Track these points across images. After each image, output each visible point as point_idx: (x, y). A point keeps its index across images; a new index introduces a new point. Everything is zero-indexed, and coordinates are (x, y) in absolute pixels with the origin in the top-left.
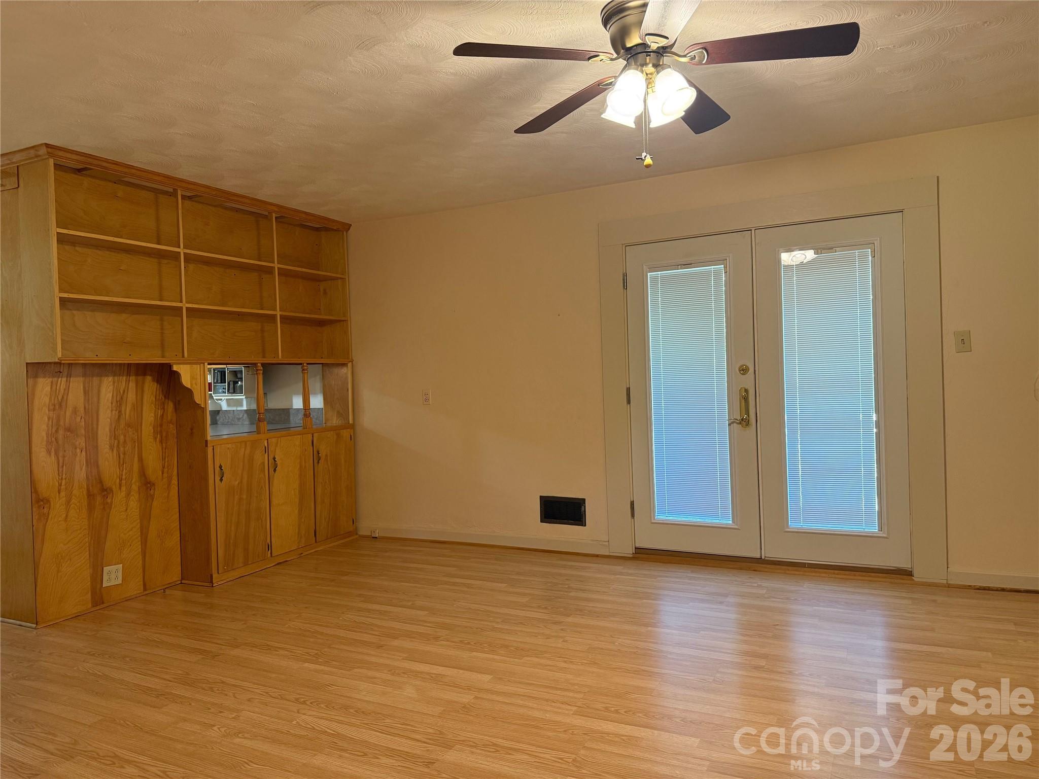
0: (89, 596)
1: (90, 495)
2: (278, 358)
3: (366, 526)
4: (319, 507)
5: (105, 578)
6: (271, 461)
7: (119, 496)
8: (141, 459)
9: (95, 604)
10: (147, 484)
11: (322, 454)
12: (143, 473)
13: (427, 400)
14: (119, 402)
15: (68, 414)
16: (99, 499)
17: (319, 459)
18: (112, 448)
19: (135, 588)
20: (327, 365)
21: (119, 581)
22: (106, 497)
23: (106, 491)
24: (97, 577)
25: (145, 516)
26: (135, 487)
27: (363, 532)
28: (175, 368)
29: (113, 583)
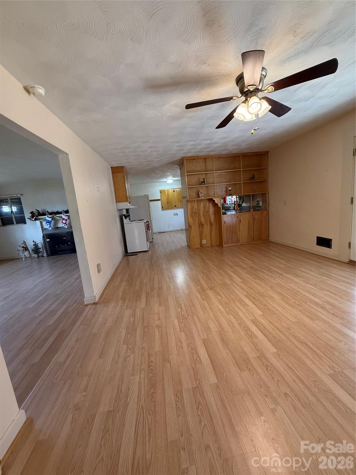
0: (200, 245)
1: (199, 226)
2: (242, 194)
3: (271, 239)
4: (255, 232)
5: (203, 242)
6: (239, 220)
7: (205, 226)
8: (210, 219)
9: (201, 247)
10: (211, 224)
11: (256, 219)
12: (210, 222)
13: (285, 203)
14: (204, 207)
15: (194, 210)
16: (201, 226)
17: (255, 220)
18: (203, 216)
19: (209, 245)
20: (263, 193)
21: (206, 243)
22: (202, 226)
23: (202, 225)
24: (201, 242)
25: (211, 231)
26: (209, 225)
27: (270, 240)
28: (213, 199)
29: (204, 243)
